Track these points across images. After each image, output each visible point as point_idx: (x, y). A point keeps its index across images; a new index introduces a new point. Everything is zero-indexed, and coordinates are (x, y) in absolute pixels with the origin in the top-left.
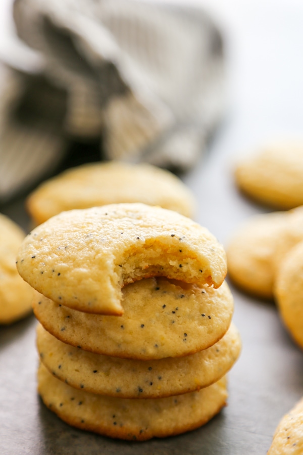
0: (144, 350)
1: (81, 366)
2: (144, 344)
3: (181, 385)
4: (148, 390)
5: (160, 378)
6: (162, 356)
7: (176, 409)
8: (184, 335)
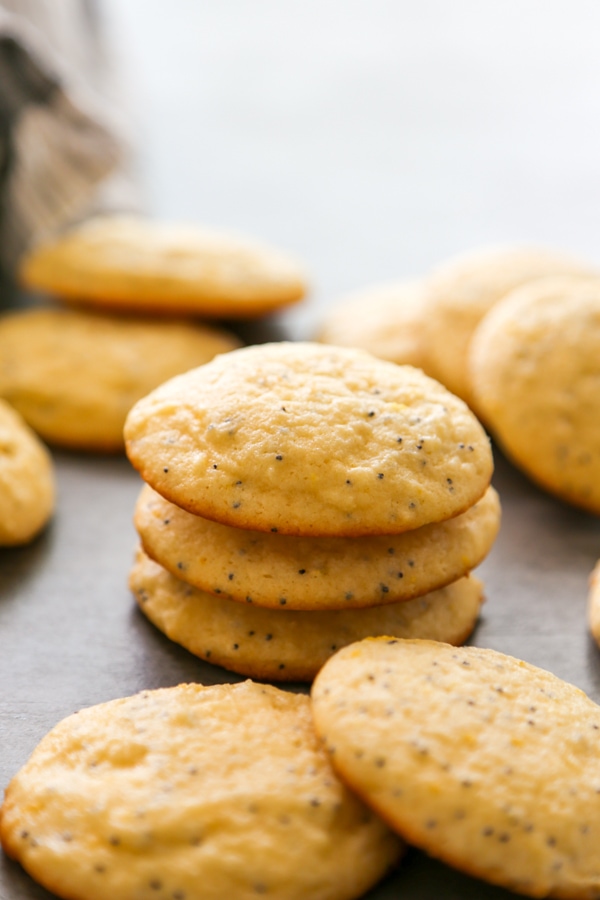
0: (395, 516)
1: (273, 568)
2: (392, 506)
3: (444, 570)
4: (398, 588)
5: (411, 564)
6: (423, 522)
7: (430, 616)
8: (447, 483)
